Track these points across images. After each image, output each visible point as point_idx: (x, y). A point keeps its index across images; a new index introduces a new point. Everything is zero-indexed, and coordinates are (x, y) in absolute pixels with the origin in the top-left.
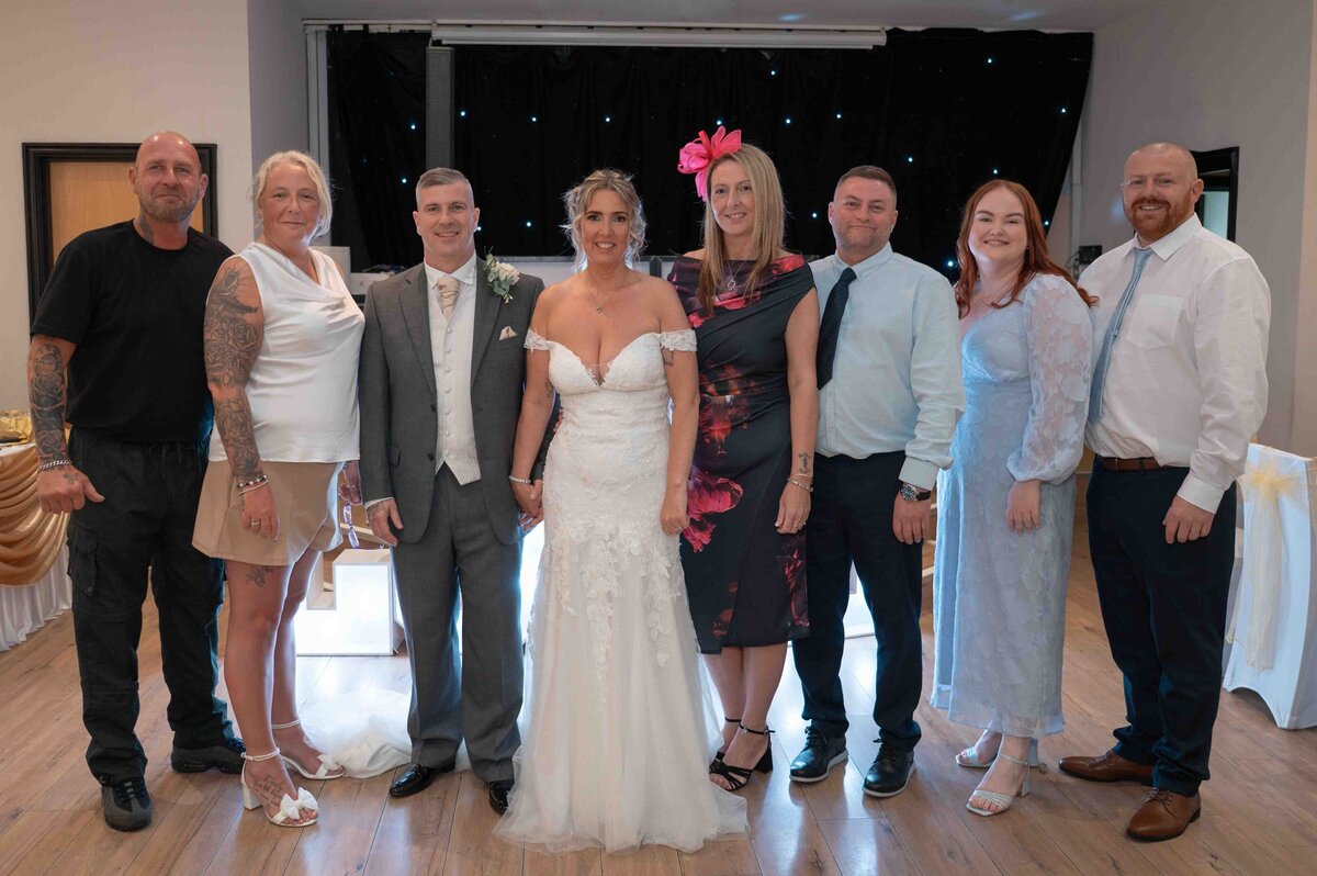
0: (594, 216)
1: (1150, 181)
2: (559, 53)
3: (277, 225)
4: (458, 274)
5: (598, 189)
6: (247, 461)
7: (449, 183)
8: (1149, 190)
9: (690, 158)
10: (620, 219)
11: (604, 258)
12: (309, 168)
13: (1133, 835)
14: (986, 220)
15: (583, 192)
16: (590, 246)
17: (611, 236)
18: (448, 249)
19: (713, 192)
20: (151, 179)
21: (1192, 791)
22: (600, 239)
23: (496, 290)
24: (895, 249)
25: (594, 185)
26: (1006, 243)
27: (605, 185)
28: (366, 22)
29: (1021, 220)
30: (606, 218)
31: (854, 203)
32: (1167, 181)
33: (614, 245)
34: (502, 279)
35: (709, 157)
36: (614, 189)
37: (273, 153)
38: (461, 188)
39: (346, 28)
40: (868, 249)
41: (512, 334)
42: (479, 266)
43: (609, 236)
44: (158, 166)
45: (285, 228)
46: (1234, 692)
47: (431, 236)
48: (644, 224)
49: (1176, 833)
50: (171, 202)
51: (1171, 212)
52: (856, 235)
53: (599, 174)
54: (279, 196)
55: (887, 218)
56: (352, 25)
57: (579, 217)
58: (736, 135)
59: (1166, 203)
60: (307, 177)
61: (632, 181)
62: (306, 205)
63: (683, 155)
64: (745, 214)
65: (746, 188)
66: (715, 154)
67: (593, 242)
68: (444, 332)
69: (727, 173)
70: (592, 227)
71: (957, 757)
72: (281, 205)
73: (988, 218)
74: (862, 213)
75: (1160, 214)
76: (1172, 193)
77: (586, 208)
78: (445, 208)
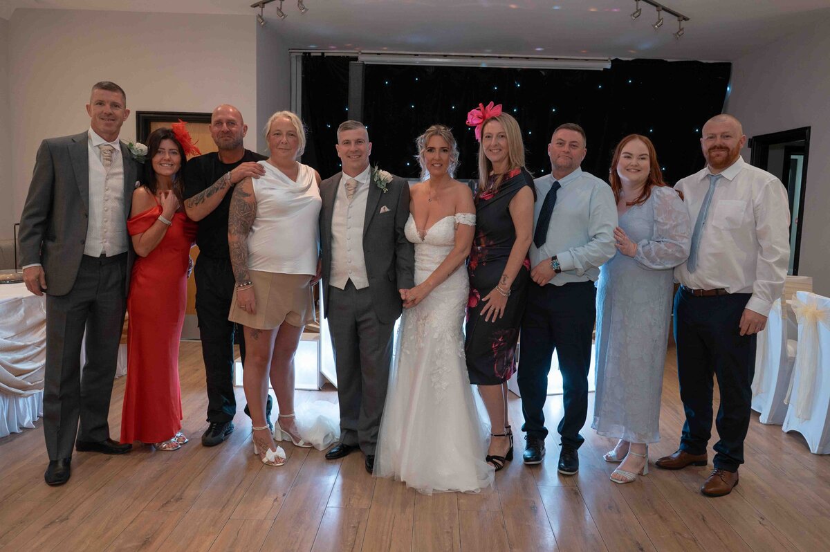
0: (431, 150)
1: (719, 136)
2: (428, 70)
3: (276, 149)
4: (358, 178)
5: (432, 135)
6: (240, 274)
7: (355, 128)
8: (718, 142)
9: (473, 117)
10: (445, 151)
11: (437, 172)
12: (293, 119)
13: (705, 493)
14: (629, 157)
15: (425, 137)
16: (430, 165)
17: (440, 159)
18: (355, 164)
19: (484, 137)
20: (216, 129)
21: (735, 470)
22: (434, 162)
23: (378, 186)
24: (583, 170)
25: (431, 133)
26: (639, 171)
27: (436, 133)
28: (323, 51)
29: (648, 158)
30: (437, 150)
31: (562, 143)
32: (727, 136)
33: (442, 165)
34: (382, 179)
35: (484, 118)
36: (441, 135)
37: (275, 112)
38: (362, 131)
39: (312, 54)
40: (569, 169)
41: (387, 210)
42: (372, 173)
43: (439, 160)
44: (219, 123)
45: (280, 151)
46: (788, 433)
47: (345, 157)
48: (458, 154)
49: (727, 492)
50: (226, 140)
51: (730, 152)
52: (561, 161)
53: (433, 128)
54: (277, 134)
55: (580, 152)
56: (316, 53)
57: (423, 150)
58: (499, 107)
59: (727, 148)
60: (291, 124)
61: (451, 131)
62: (291, 139)
63: (469, 116)
64: (501, 150)
65: (502, 136)
66: (487, 116)
67: (431, 165)
68: (347, 207)
69: (492, 127)
70: (430, 156)
71: (604, 457)
72: (278, 139)
73: (629, 156)
74: (566, 148)
75: (724, 153)
76: (730, 143)
77: (426, 145)
78: (353, 143)
